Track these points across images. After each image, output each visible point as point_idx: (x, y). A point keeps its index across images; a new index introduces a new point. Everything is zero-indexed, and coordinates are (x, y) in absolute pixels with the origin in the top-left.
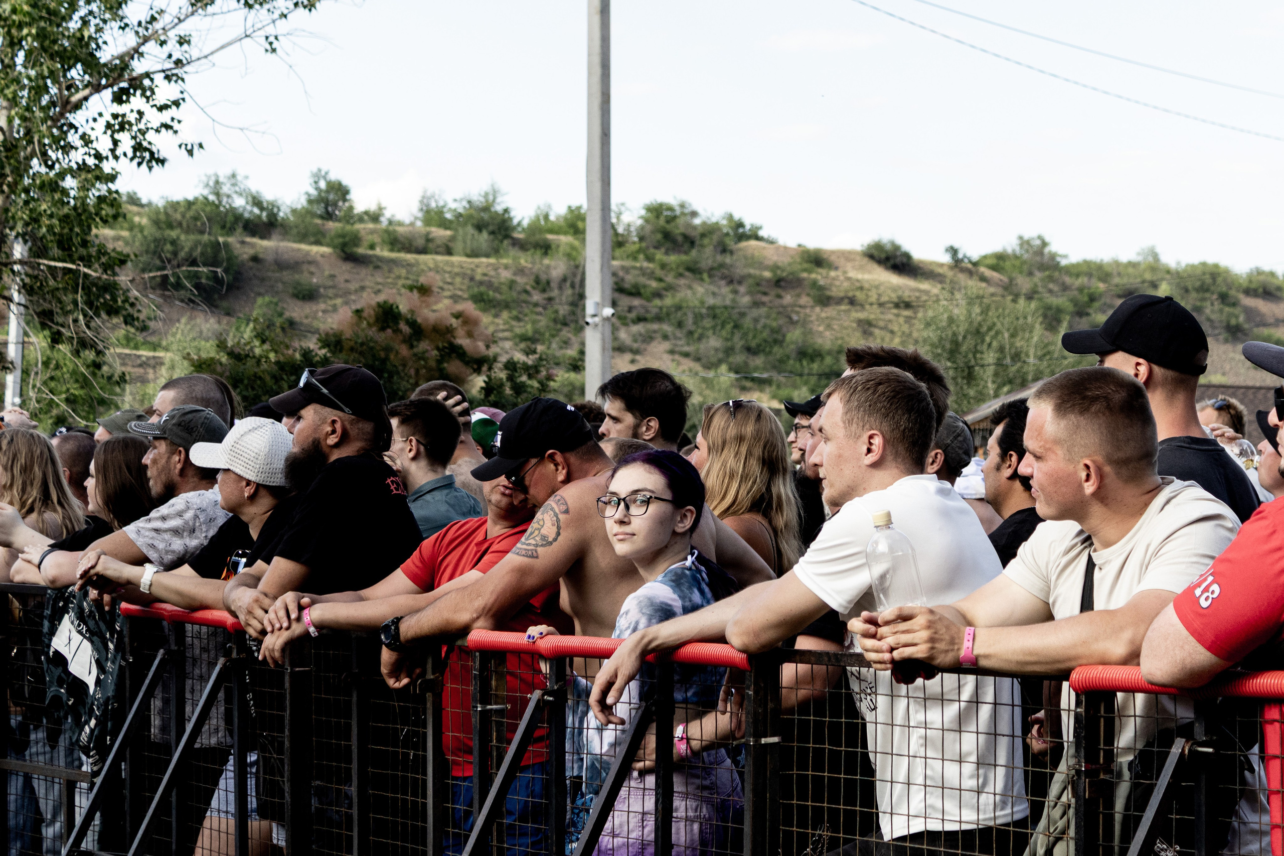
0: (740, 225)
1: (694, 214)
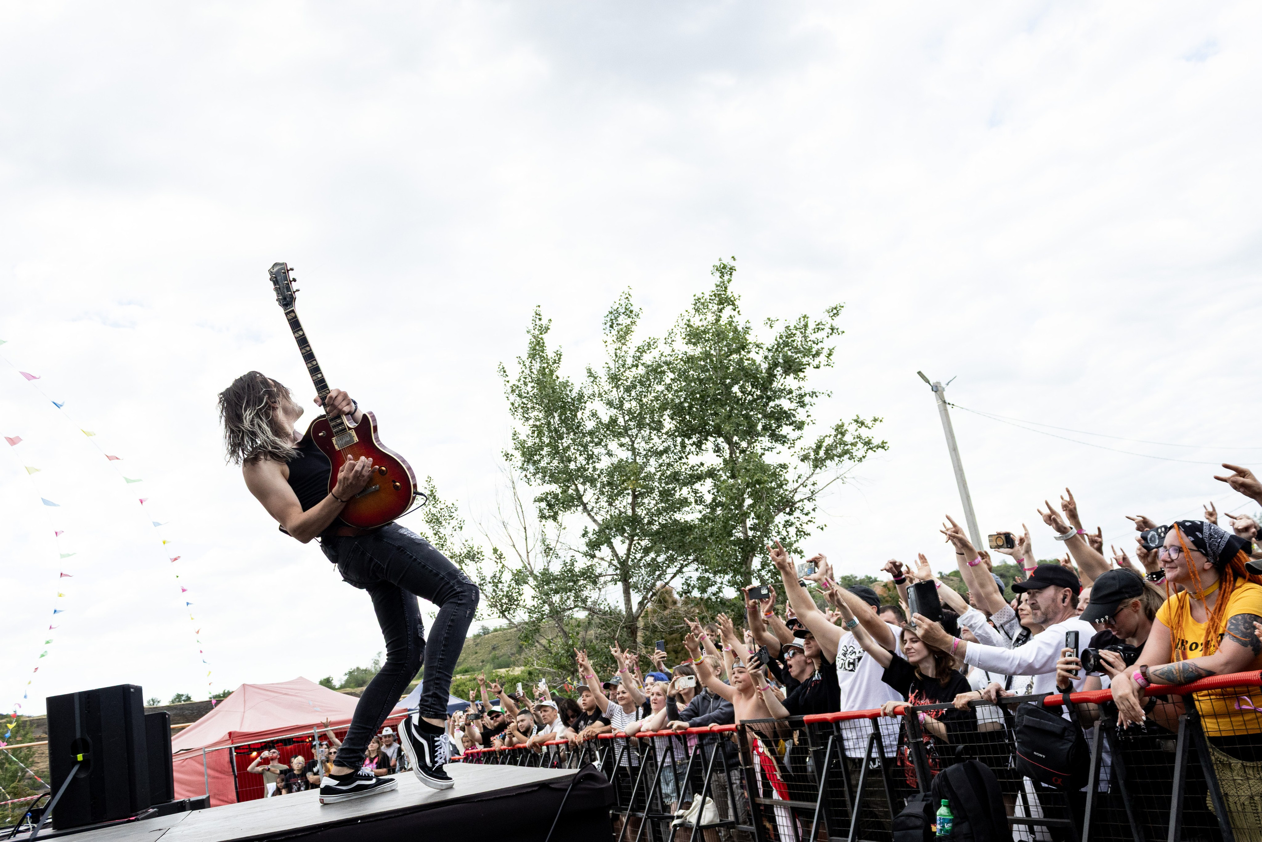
0: (870, 578)
1: (856, 577)
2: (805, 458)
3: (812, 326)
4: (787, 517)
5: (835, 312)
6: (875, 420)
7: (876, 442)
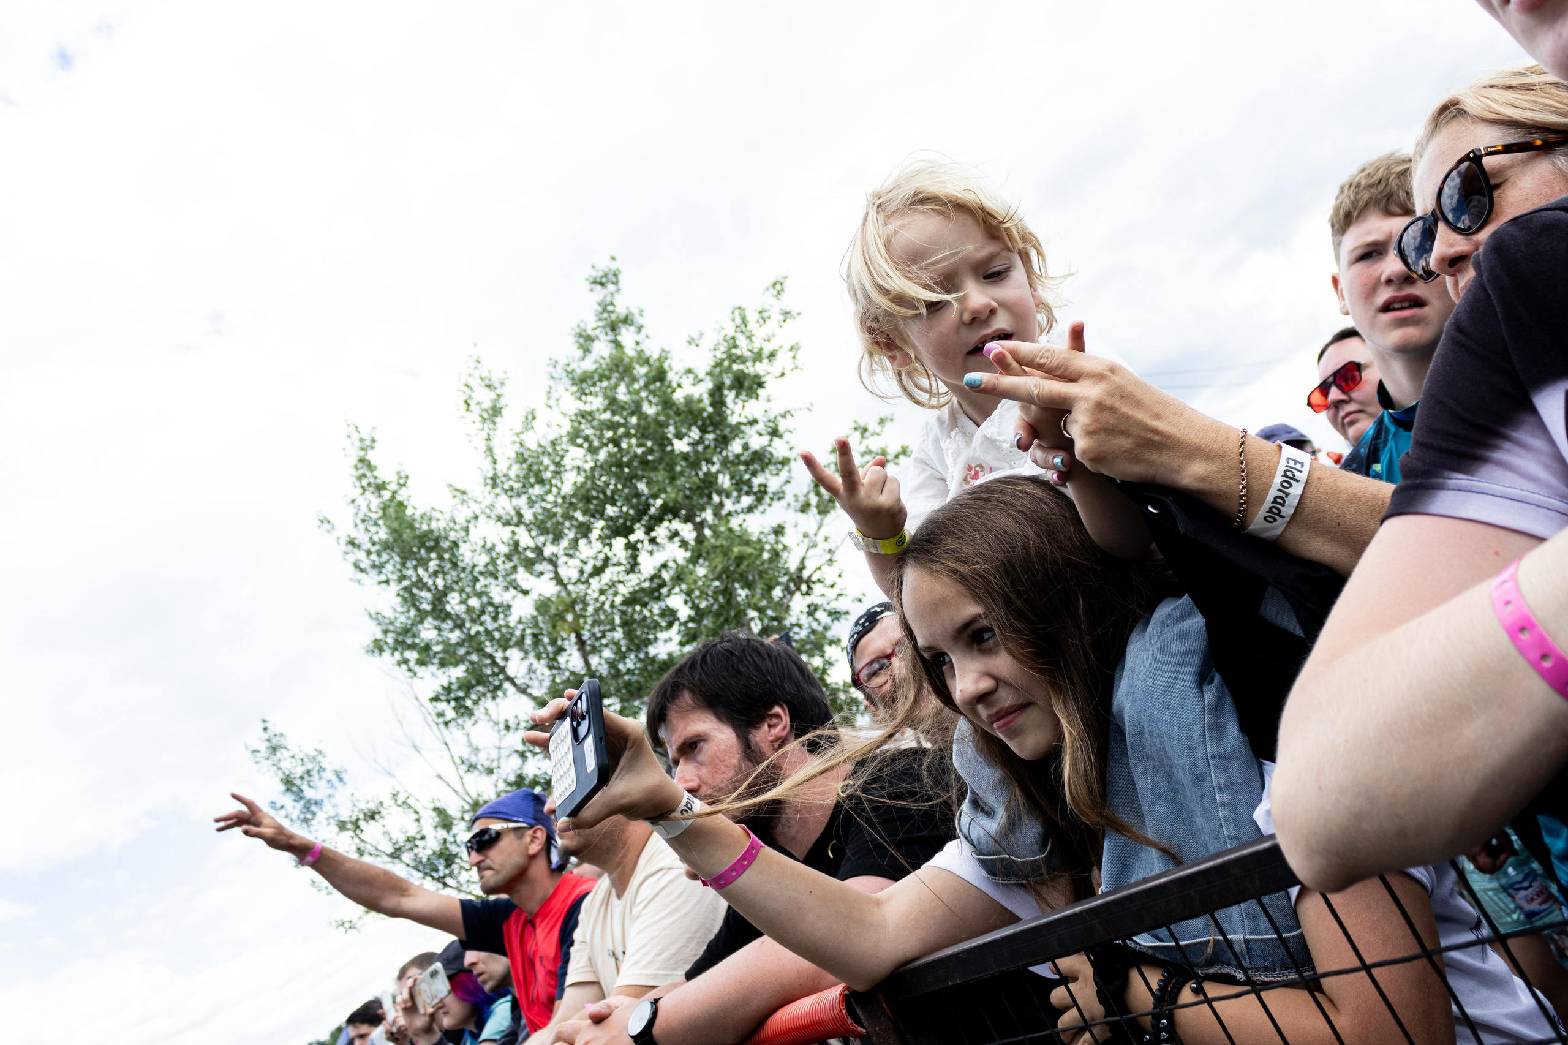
2: (805, 508)
3: (752, 317)
4: (809, 600)
5: (778, 287)
6: (882, 421)
7: (892, 450)
